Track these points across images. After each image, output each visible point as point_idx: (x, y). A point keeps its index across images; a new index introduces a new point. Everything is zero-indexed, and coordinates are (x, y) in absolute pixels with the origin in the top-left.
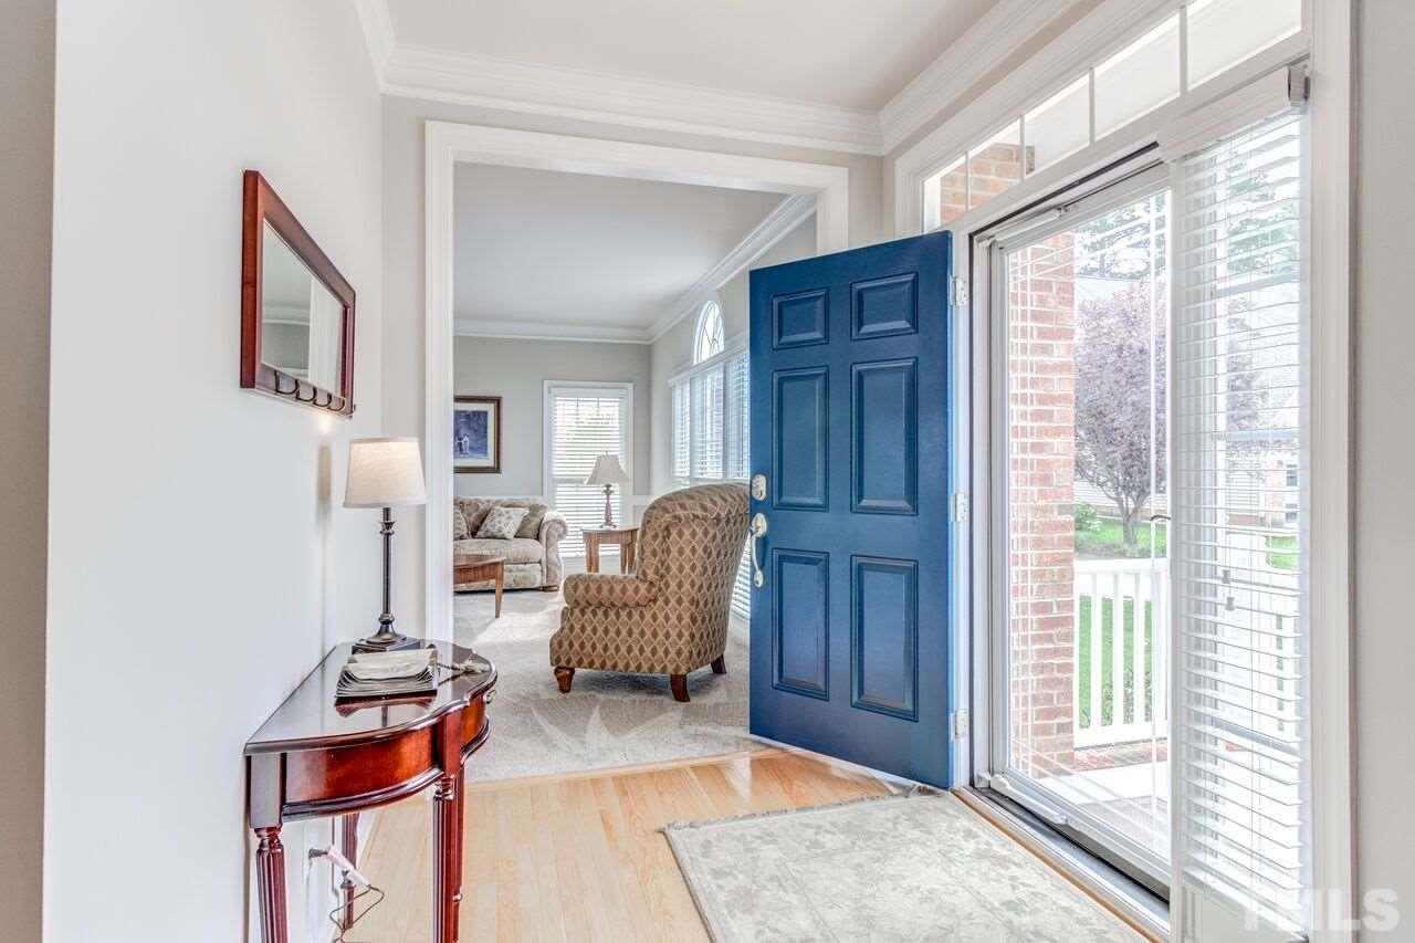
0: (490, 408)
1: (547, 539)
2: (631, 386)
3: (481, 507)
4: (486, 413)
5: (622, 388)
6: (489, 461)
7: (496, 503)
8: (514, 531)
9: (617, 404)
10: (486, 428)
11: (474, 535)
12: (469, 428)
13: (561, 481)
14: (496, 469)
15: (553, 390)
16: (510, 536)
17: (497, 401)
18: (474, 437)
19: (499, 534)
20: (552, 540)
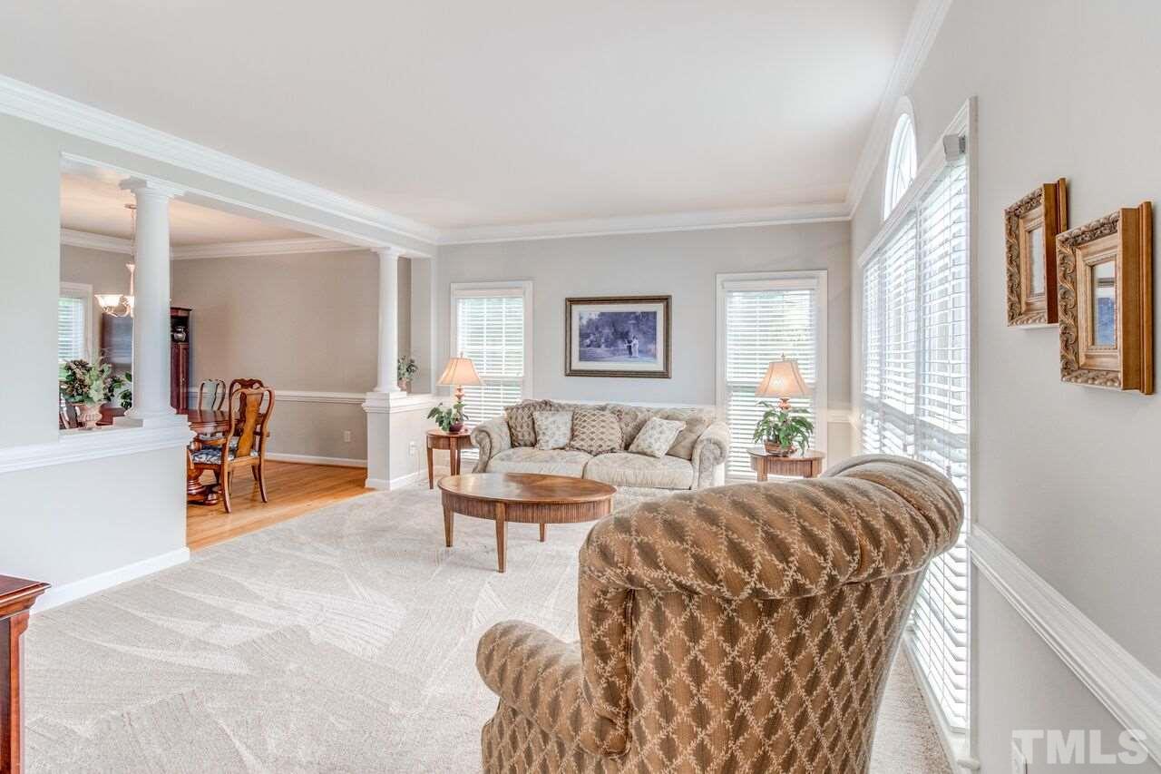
0: (659, 308)
1: (701, 460)
2: (824, 274)
3: (640, 416)
4: (655, 313)
5: (813, 278)
6: (658, 366)
7: (656, 413)
8: (666, 448)
9: (808, 297)
10: (655, 329)
11: (626, 448)
12: (639, 330)
13: (736, 389)
14: (664, 375)
15: (726, 284)
16: (661, 454)
17: (666, 300)
18: (643, 340)
19: (649, 451)
20: (706, 464)
